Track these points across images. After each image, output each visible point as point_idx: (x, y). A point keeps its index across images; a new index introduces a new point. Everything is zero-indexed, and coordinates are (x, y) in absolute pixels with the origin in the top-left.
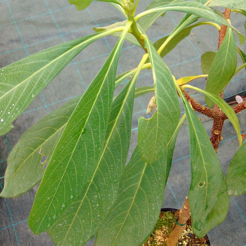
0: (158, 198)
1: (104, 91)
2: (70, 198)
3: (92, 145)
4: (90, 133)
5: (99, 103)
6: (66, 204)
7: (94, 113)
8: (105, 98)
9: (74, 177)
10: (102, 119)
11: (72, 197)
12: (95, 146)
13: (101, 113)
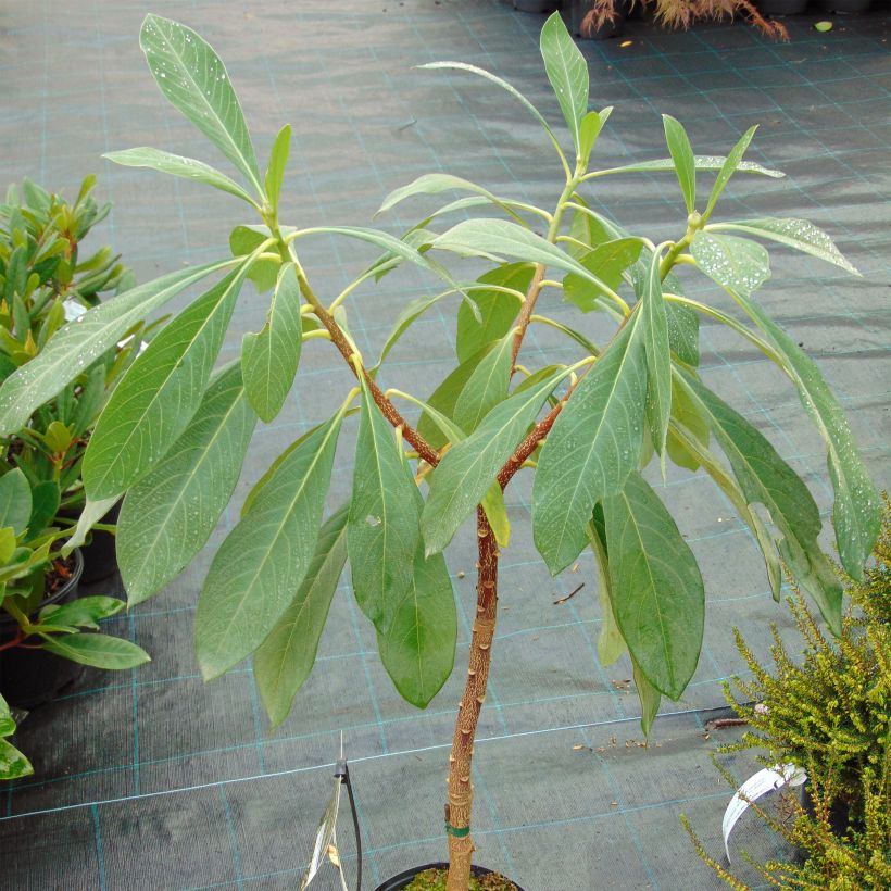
0: (306, 548)
1: (217, 316)
2: (147, 459)
3: (189, 386)
4: (189, 369)
5: (207, 330)
6: (140, 468)
7: (199, 342)
8: (218, 325)
9: (158, 428)
10: (209, 351)
11: (151, 459)
12: (194, 389)
13: (209, 345)
